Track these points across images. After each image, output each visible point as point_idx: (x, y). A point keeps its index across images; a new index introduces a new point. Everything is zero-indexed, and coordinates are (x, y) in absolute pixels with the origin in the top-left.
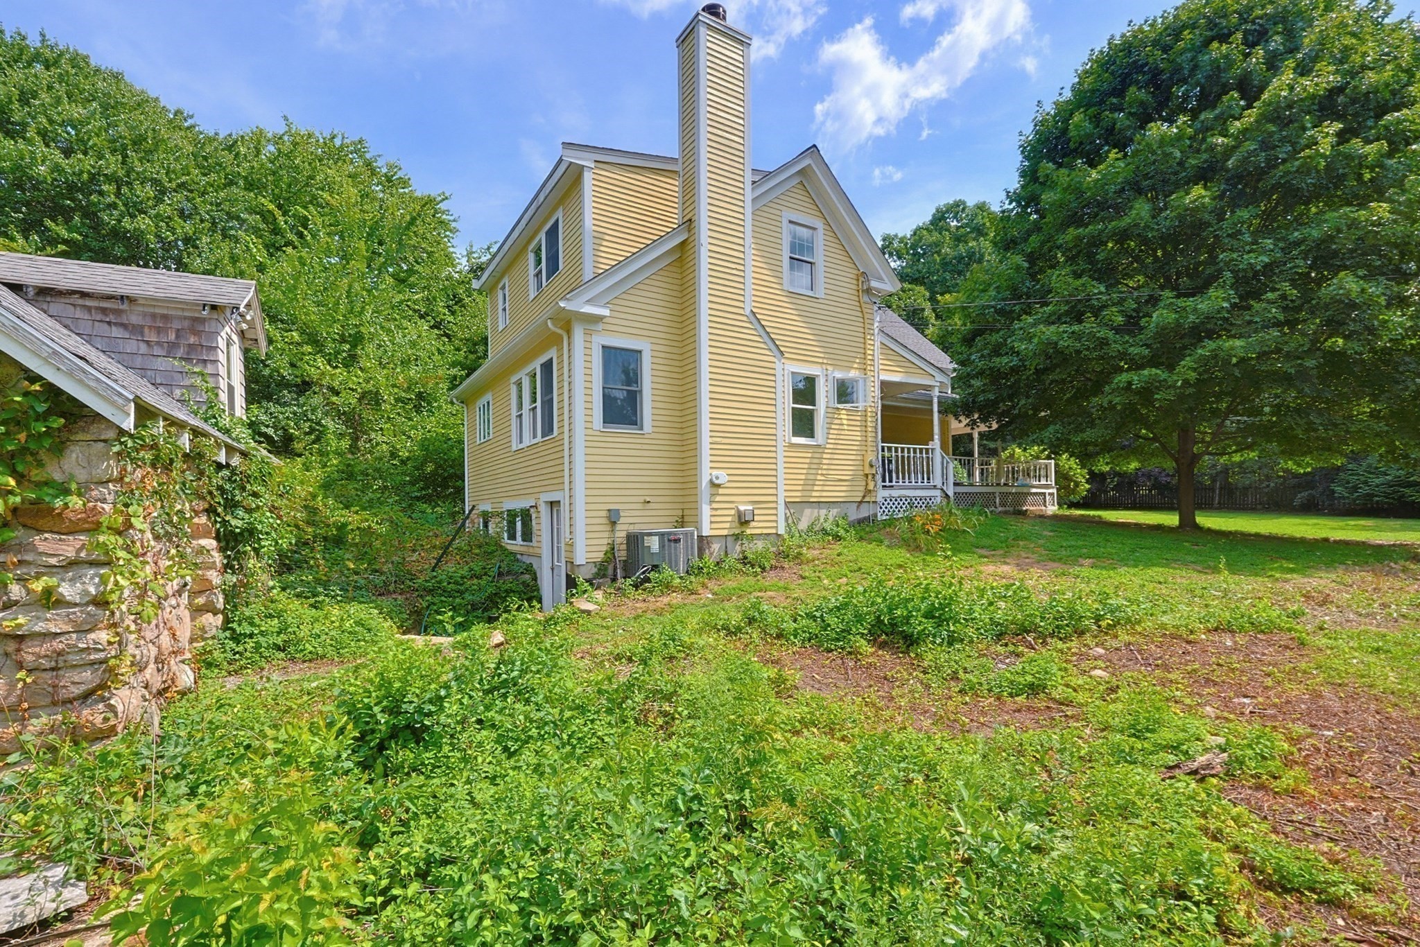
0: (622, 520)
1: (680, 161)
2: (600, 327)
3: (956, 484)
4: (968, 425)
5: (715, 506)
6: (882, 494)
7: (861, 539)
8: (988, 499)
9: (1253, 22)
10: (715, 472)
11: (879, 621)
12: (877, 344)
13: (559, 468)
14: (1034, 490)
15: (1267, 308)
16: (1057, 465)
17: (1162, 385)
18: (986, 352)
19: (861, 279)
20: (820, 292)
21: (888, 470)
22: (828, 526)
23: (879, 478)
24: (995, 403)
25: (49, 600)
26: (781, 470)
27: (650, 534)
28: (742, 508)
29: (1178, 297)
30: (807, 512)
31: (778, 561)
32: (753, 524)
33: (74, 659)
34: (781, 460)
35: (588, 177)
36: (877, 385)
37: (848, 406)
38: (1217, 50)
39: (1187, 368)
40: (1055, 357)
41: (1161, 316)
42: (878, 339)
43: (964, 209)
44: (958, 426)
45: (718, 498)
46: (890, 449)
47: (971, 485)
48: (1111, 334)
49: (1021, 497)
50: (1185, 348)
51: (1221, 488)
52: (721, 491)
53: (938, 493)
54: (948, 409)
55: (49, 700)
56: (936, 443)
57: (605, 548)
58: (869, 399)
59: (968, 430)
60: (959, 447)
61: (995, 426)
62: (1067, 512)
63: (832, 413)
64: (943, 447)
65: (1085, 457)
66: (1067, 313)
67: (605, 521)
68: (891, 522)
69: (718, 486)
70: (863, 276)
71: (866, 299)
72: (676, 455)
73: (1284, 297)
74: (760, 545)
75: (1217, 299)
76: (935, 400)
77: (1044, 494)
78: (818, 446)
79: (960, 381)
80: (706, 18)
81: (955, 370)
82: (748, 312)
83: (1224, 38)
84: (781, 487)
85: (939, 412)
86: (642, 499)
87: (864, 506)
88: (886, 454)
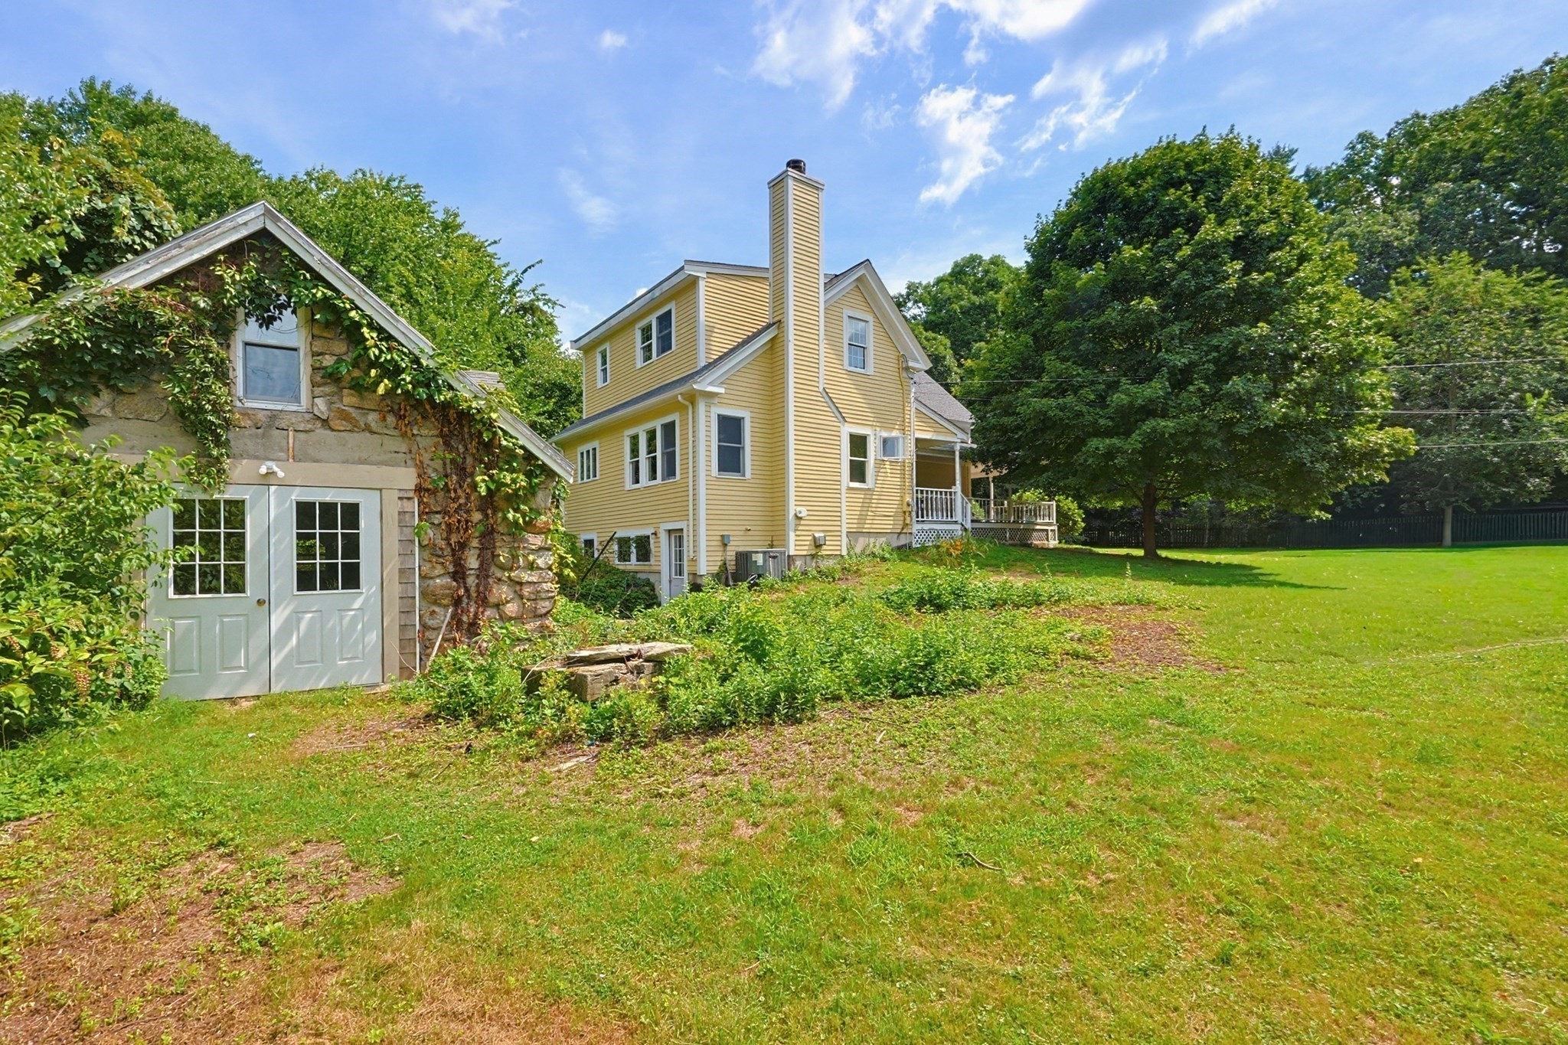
0: (731, 543)
1: (771, 271)
2: (716, 400)
3: (972, 521)
4: (983, 471)
5: (798, 533)
6: (916, 527)
7: (901, 560)
8: (998, 534)
9: (1195, 174)
10: (799, 509)
11: (922, 598)
12: (913, 410)
13: (685, 504)
14: (1038, 527)
15: (1190, 396)
16: (1058, 506)
17: (1119, 450)
18: (998, 412)
19: (902, 359)
20: (870, 369)
21: (922, 508)
22: (877, 551)
23: (914, 514)
24: (1004, 453)
25: (532, 566)
26: (844, 508)
27: (757, 552)
28: (817, 535)
29: (1132, 384)
30: (861, 540)
31: (844, 574)
32: (824, 547)
33: (543, 595)
34: (844, 500)
35: (702, 284)
36: (913, 442)
37: (892, 458)
38: (1172, 194)
39: (1135, 441)
40: (1045, 422)
41: (1118, 398)
42: (914, 405)
43: (980, 264)
44: (977, 471)
45: (800, 528)
46: (922, 492)
47: (988, 522)
48: (1084, 409)
49: (1029, 531)
50: (1137, 421)
51: (1210, 530)
52: (802, 522)
53: (958, 527)
54: (967, 456)
55: (531, 615)
56: (958, 488)
57: (719, 563)
58: (907, 453)
59: (983, 475)
60: (977, 490)
61: (1005, 472)
62: (1065, 546)
63: (880, 463)
64: (964, 491)
65: (1079, 498)
66: (1055, 389)
67: (719, 543)
68: (924, 549)
69: (801, 518)
70: (903, 358)
71: (904, 375)
72: (767, 495)
73: (1200, 390)
74: (831, 562)
75: (1156, 388)
76: (957, 453)
77: (1047, 530)
78: (869, 489)
79: (978, 433)
80: (792, 172)
81: (973, 424)
82: (821, 389)
83: (1178, 184)
84: (844, 521)
85: (960, 458)
86: (744, 528)
87: (902, 536)
88: (919, 496)
